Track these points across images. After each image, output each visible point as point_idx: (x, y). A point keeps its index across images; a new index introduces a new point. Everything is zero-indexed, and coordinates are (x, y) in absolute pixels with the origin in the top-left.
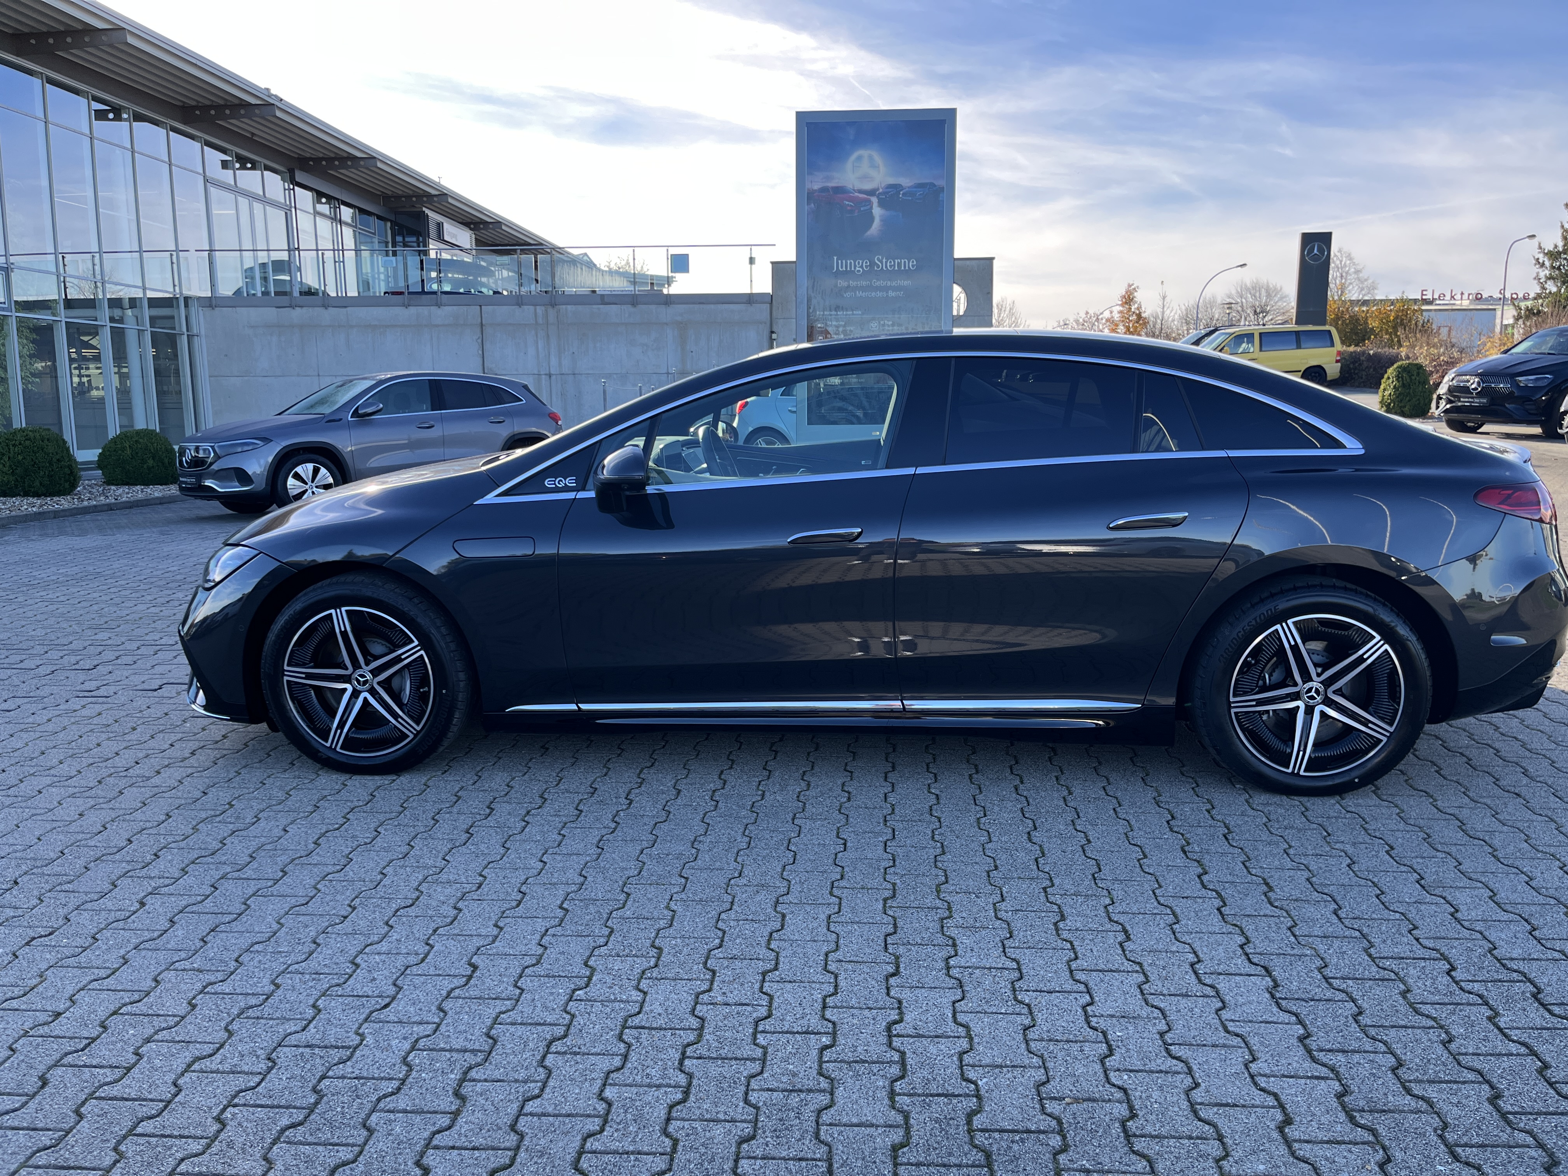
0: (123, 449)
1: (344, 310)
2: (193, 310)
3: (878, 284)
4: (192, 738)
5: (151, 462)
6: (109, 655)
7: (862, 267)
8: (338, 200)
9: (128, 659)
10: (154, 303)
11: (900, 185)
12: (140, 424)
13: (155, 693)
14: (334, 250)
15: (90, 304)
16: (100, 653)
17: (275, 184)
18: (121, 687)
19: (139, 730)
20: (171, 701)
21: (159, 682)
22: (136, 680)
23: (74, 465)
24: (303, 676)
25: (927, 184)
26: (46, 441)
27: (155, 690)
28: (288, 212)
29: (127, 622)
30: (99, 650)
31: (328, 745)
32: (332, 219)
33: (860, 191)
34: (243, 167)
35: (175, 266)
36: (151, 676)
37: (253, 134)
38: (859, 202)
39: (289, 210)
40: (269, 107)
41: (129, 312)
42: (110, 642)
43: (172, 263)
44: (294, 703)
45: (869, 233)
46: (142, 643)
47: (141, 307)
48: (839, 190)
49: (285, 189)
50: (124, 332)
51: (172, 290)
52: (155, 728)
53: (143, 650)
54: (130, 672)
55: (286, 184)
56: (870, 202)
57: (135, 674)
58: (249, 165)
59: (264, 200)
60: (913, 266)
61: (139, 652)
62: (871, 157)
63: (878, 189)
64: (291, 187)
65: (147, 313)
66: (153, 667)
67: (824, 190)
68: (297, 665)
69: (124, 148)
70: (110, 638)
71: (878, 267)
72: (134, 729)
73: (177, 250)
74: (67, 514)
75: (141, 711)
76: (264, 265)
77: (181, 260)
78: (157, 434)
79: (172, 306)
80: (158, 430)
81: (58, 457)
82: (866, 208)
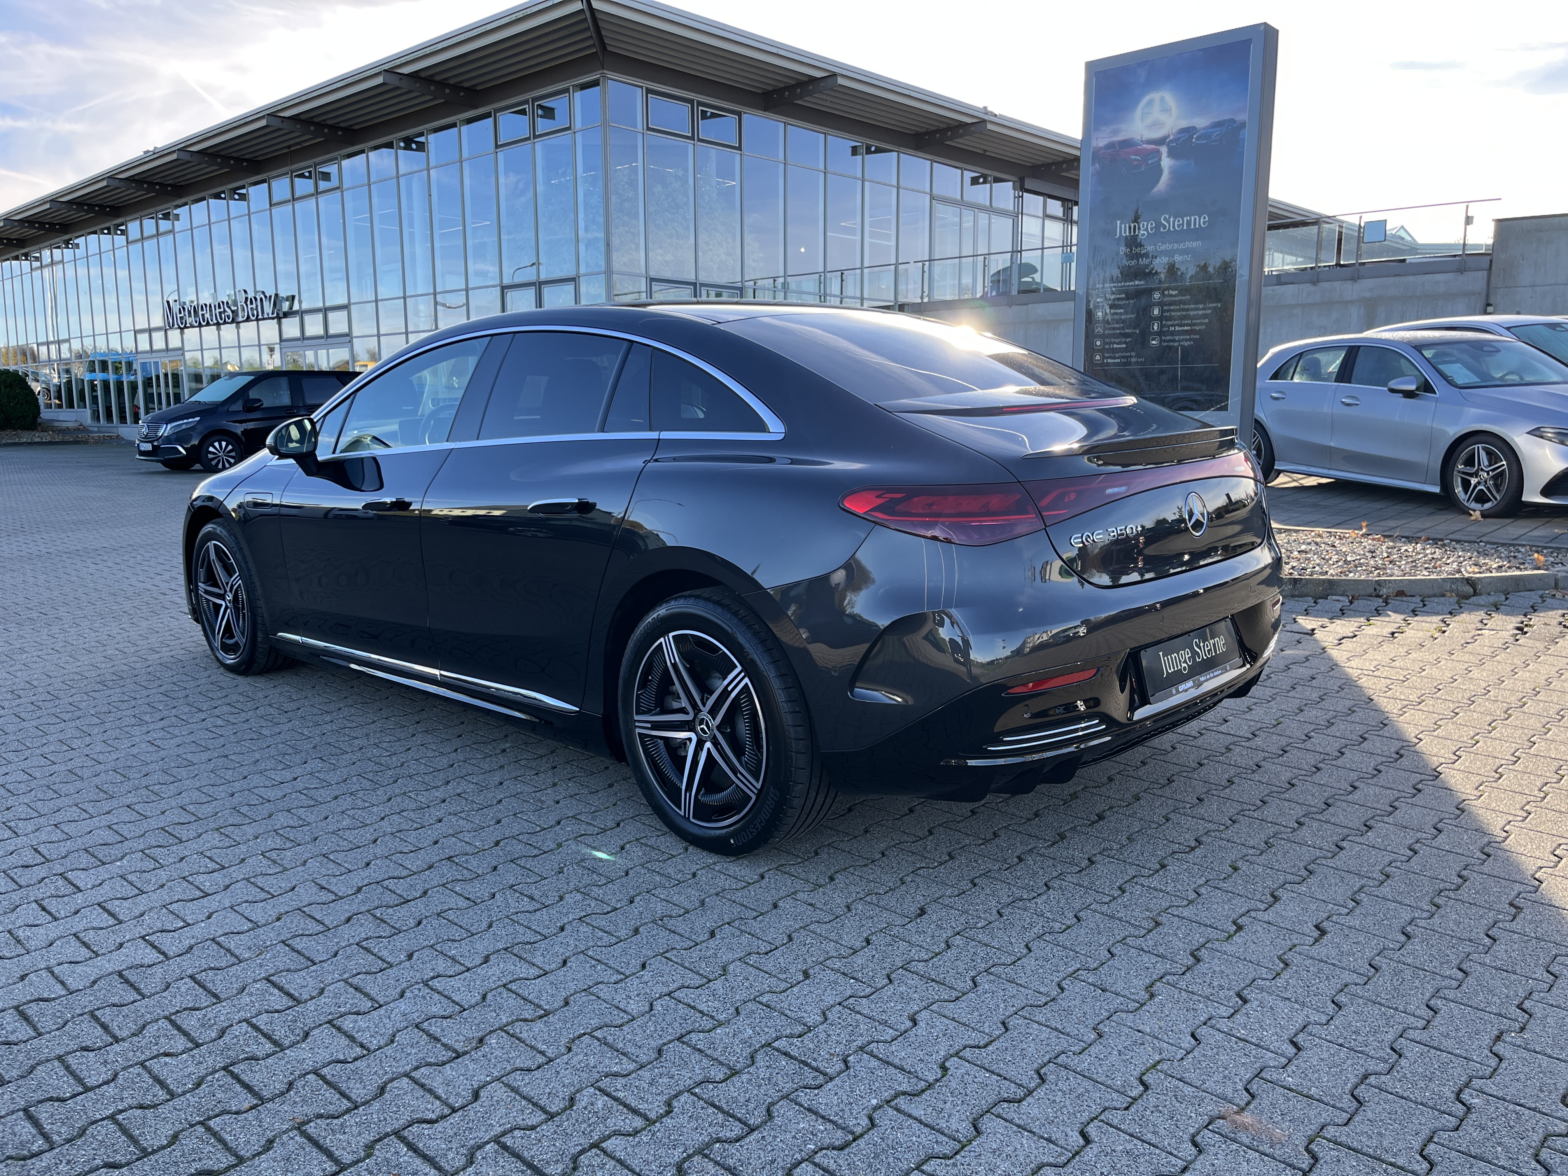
1: (1025, 307)
3: (1163, 247)
7: (1146, 230)
11: (1194, 128)
14: (1063, 247)
17: (1004, 193)
25: (1225, 121)
28: (1016, 219)
32: (1062, 219)
33: (1149, 142)
38: (1146, 154)
39: (1015, 216)
40: (985, 123)
45: (1156, 189)
48: (1127, 144)
49: (1015, 197)
55: (1016, 192)
56: (1159, 153)
59: (991, 210)
60: (1204, 223)
62: (1162, 100)
63: (1169, 136)
64: (1021, 193)
67: (1111, 145)
69: (856, 178)
71: (1165, 227)
73: (897, 264)
77: (901, 271)
82: (1153, 160)
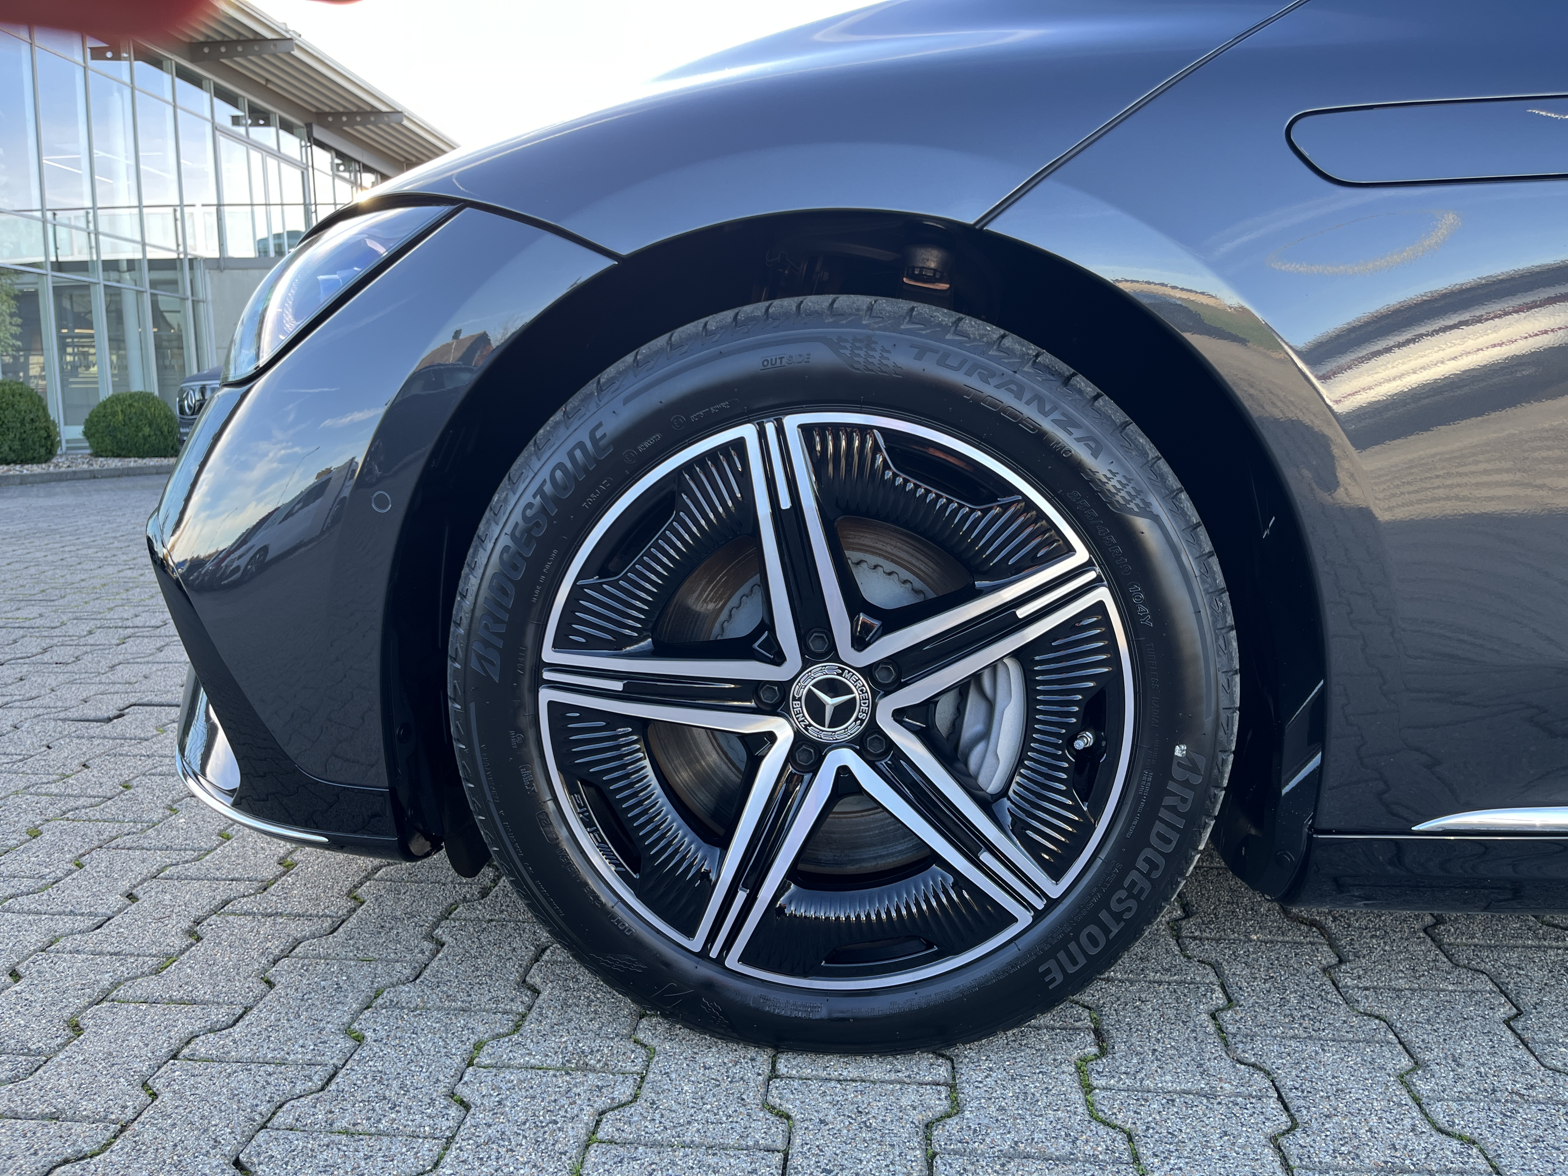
0: (114, 414)
2: (198, 273)
4: (193, 869)
5: (147, 430)
6: (32, 645)
8: (359, 162)
9: (65, 653)
10: (155, 265)
12: (137, 386)
13: (107, 727)
15: (81, 266)
16: (15, 642)
17: (291, 144)
18: (32, 712)
19: (47, 836)
20: (143, 749)
21: (120, 702)
22: (71, 695)
23: (51, 428)
24: (618, 686)
26: (17, 397)
27: (110, 720)
28: (305, 172)
29: (80, 590)
30: (13, 637)
31: (696, 944)
32: (352, 182)
34: (255, 124)
35: (179, 223)
36: (102, 688)
37: (267, 80)
39: (305, 169)
40: (286, 42)
41: (127, 276)
42: (39, 622)
43: (176, 220)
44: (572, 790)
46: (98, 624)
47: (140, 270)
49: (301, 147)
50: (120, 295)
51: (174, 247)
52: (91, 830)
53: (99, 637)
54: (61, 678)
55: (303, 143)
57: (72, 682)
58: (262, 122)
59: (278, 155)
61: (91, 640)
64: (309, 144)
65: (147, 276)
66: (112, 667)
68: (591, 645)
69: (123, 83)
70: (41, 615)
72: (35, 833)
73: (182, 205)
74: (38, 480)
75: (64, 776)
76: (278, 236)
77: (186, 216)
78: (154, 398)
79: (175, 268)
80: (156, 393)
81: (32, 416)
